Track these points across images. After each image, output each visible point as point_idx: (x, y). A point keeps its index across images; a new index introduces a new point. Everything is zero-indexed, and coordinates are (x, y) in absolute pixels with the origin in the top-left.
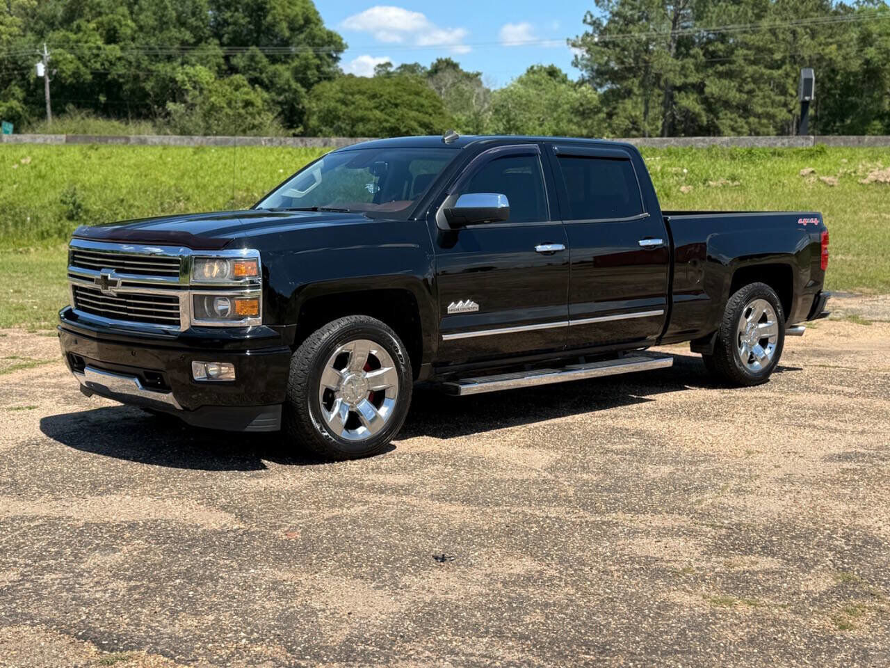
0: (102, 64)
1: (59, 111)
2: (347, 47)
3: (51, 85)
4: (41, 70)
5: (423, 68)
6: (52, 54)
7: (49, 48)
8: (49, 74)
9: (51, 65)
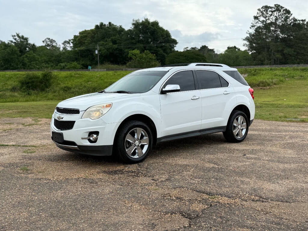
0: (112, 50)
1: (102, 63)
2: (178, 43)
3: (99, 56)
4: (97, 52)
5: (197, 48)
6: (100, 48)
7: (99, 46)
8: (99, 53)
9: (99, 51)
